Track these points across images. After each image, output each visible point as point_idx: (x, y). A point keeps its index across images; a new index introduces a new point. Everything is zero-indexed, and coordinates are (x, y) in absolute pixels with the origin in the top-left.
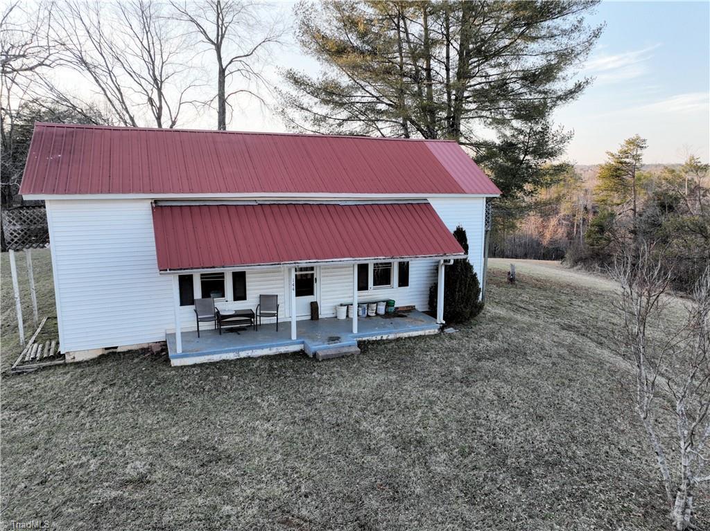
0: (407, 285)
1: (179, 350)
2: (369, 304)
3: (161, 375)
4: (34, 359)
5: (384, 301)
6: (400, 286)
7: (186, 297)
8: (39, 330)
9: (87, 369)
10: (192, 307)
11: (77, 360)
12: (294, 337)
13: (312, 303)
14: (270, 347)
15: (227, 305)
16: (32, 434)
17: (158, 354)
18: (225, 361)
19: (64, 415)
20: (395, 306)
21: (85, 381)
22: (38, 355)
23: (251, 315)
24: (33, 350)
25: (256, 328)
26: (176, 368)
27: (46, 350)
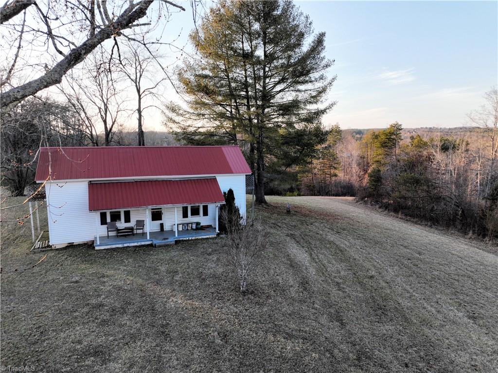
0: (207, 215)
1: (98, 243)
2: (188, 224)
3: (90, 253)
4: (39, 247)
5: (195, 223)
6: (204, 216)
7: (103, 221)
8: (40, 237)
9: (61, 252)
10: (106, 226)
11: (56, 248)
12: (148, 238)
13: (161, 224)
14: (138, 242)
15: (121, 225)
16: (40, 271)
17: (90, 245)
18: (117, 248)
19: (51, 266)
20: (201, 225)
21: (60, 255)
22: (41, 246)
23: (132, 229)
24: (38, 244)
25: (133, 234)
26: (97, 250)
27: (44, 244)
